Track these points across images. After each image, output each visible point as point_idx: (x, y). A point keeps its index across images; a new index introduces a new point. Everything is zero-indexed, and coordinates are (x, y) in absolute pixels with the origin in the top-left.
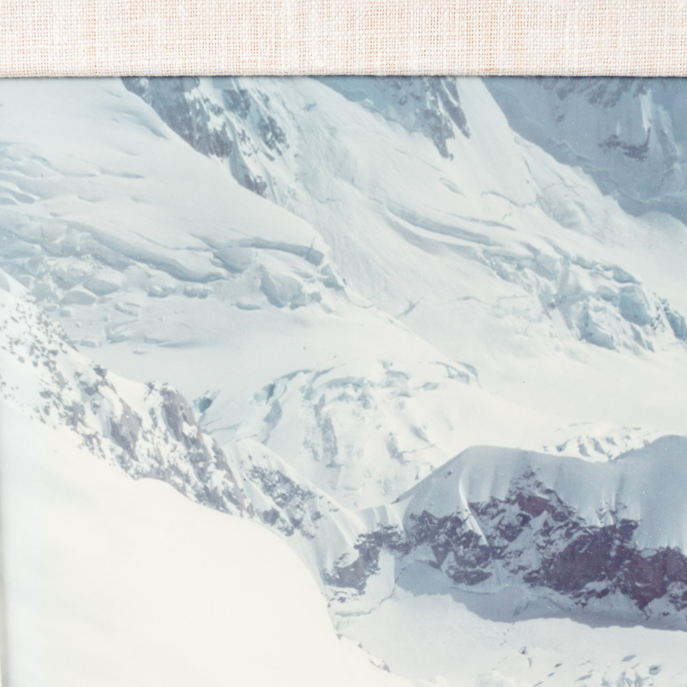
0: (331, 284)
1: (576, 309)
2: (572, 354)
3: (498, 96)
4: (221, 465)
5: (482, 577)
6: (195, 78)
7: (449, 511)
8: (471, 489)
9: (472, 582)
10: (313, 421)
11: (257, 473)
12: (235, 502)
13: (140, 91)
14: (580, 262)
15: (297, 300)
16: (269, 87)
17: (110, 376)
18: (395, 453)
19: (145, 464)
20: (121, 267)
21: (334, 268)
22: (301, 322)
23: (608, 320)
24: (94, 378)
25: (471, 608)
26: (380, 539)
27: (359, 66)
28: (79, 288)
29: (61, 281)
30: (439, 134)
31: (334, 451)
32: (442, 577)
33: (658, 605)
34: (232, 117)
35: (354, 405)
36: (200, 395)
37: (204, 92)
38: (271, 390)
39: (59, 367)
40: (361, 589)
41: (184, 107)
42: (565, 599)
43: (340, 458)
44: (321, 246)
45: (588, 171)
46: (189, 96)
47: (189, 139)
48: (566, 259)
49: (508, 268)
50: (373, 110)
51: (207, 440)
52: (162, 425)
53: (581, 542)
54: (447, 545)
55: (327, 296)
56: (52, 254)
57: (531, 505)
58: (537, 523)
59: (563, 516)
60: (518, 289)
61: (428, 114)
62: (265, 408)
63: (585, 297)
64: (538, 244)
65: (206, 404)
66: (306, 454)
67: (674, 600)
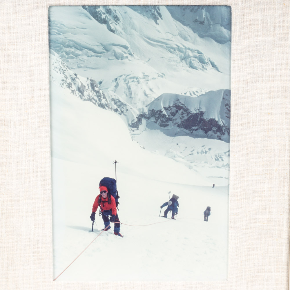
0: (130, 54)
1: (188, 60)
2: (187, 71)
3: (169, 10)
4: (104, 97)
5: (167, 125)
6: (99, 6)
7: (159, 109)
8: (164, 103)
9: (164, 127)
10: (126, 87)
11: (113, 99)
12: (108, 107)
13: (86, 9)
14: (189, 49)
15: (122, 58)
16: (116, 8)
17: (78, 76)
18: (146, 95)
19: (86, 97)
20: (81, 50)
21: (131, 50)
22: (124, 63)
23: (196, 63)
24: (74, 76)
25: (164, 133)
26: (142, 116)
27: (137, 3)
28: (71, 55)
29: (67, 53)
30: (155, 19)
31: (131, 94)
32: (157, 125)
33: (210, 133)
34: (107, 15)
35: (136, 83)
36: (99, 81)
37: (101, 9)
38: (116, 79)
39: (66, 74)
40: (138, 128)
41: (96, 13)
42: (187, 131)
43: (133, 96)
44: (128, 45)
45: (190, 27)
46: (97, 10)
47: (97, 20)
48: (186, 48)
49: (172, 50)
50: (140, 13)
51: (101, 92)
52: (90, 88)
53: (191, 117)
54: (158, 117)
55: (129, 57)
56: (65, 47)
57: (178, 108)
58: (180, 112)
59: (186, 110)
60: (175, 55)
61: (153, 14)
62: (115, 84)
63: (190, 57)
64: (179, 45)
65: (101, 83)
66: (124, 95)
67: (214, 131)
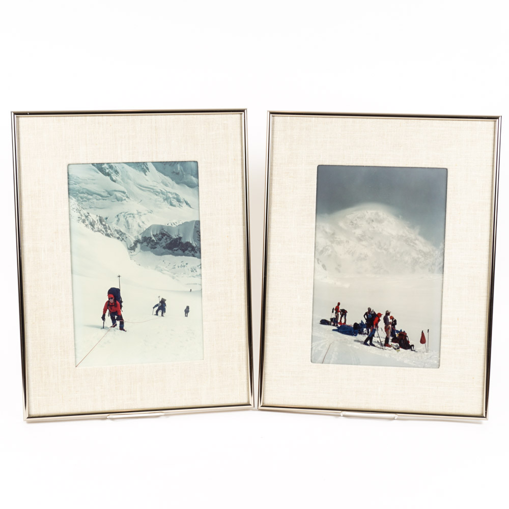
0: (127, 197)
1: (169, 200)
2: (169, 208)
3: (154, 165)
4: (109, 229)
5: (156, 248)
6: (104, 164)
7: (149, 236)
8: (153, 232)
9: (154, 249)
10: (125, 221)
11: (116, 230)
12: (112, 236)
13: (95, 166)
14: (169, 192)
15: (122, 200)
16: (116, 165)
17: (90, 214)
18: (139, 226)
19: (96, 229)
20: (92, 195)
21: (128, 195)
22: (123, 204)
23: (175, 202)
24: (87, 214)
25: (154, 253)
26: (137, 242)
27: (131, 161)
28: (85, 199)
29: (82, 198)
30: (145, 172)
32: (148, 248)
33: (187, 252)
34: (110, 170)
35: (132, 218)
36: (106, 217)
37: (105, 166)
38: (118, 216)
39: (81, 213)
40: (135, 251)
41: (102, 168)
42: (170, 251)
43: (130, 227)
44: (126, 191)
45: (169, 177)
46: (103, 166)
47: (103, 173)
48: (167, 192)
49: (157, 194)
50: (133, 168)
51: (107, 225)
52: (99, 222)
53: (172, 241)
54: (149, 242)
55: (127, 199)
56: (80, 193)
57: (163, 235)
58: (165, 238)
59: (169, 236)
60: (159, 197)
61: (143, 168)
62: (117, 219)
63: (170, 198)
64: (162, 189)
66: (124, 227)
67: (189, 251)
